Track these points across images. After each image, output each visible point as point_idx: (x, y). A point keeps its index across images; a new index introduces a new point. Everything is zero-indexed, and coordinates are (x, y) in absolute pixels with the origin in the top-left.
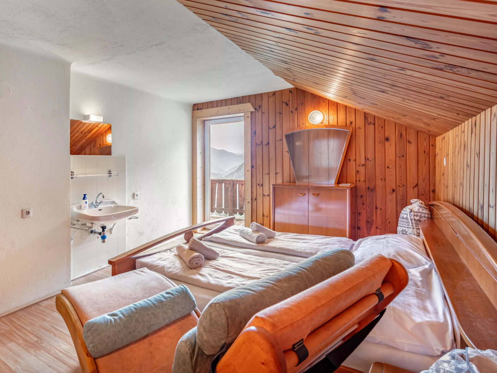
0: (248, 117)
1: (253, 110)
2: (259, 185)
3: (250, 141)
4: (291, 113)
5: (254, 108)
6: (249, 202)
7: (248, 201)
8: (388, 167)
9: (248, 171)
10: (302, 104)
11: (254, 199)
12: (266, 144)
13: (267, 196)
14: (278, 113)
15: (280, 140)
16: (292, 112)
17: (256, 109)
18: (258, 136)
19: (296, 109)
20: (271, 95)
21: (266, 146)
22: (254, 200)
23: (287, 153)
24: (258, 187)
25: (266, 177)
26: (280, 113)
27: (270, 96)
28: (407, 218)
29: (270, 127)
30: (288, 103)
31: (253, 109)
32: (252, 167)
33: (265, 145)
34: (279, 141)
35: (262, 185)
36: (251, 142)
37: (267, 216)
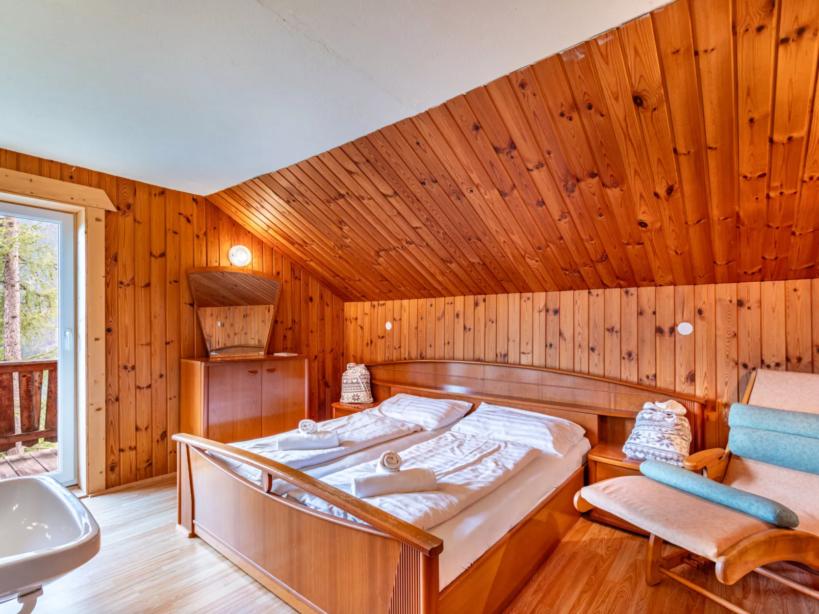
0: (98, 220)
1: (114, 209)
2: (126, 368)
3: (104, 275)
4: (195, 237)
5: (114, 205)
6: (99, 409)
7: (97, 407)
8: (312, 331)
9: (97, 339)
10: (215, 228)
11: (113, 400)
12: (143, 285)
13: (145, 389)
14: (171, 231)
15: (175, 281)
16: (198, 236)
17: (118, 208)
18: (125, 266)
19: (205, 234)
20: (157, 193)
21: (143, 289)
22: (113, 402)
23: (188, 306)
24: (123, 373)
25: (144, 352)
26: (175, 233)
27: (153, 193)
28: (357, 383)
29: (154, 252)
30: (190, 218)
31: (112, 205)
32: (108, 330)
33: (141, 287)
34: (173, 283)
35: (133, 368)
36: (106, 277)
37: (146, 428)
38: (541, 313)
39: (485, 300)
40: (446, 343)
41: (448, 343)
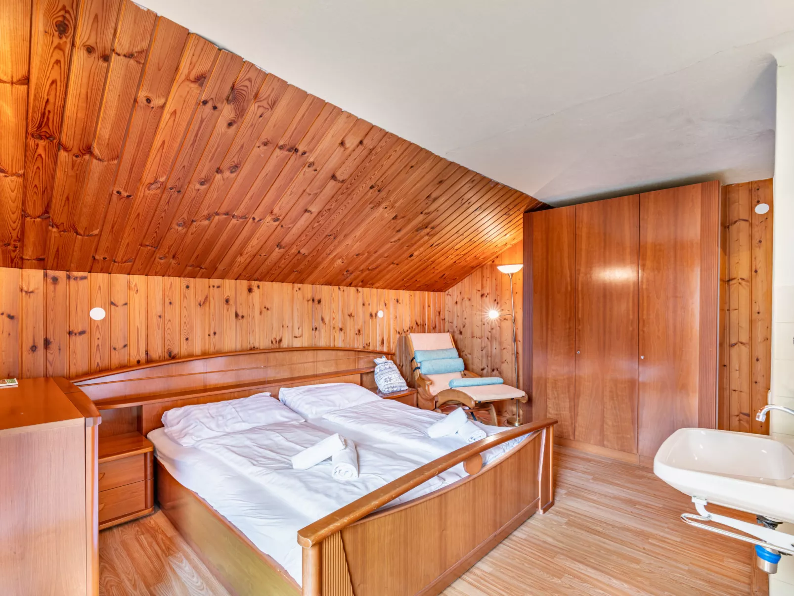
38: (309, 302)
39: (258, 287)
40: (212, 334)
41: (215, 333)
